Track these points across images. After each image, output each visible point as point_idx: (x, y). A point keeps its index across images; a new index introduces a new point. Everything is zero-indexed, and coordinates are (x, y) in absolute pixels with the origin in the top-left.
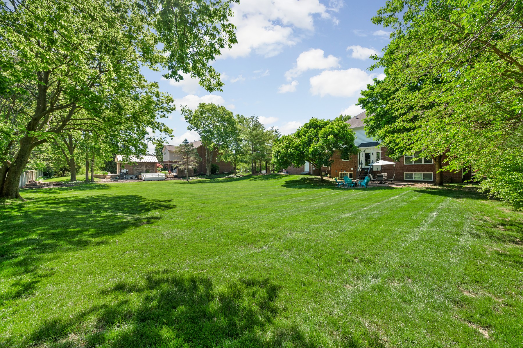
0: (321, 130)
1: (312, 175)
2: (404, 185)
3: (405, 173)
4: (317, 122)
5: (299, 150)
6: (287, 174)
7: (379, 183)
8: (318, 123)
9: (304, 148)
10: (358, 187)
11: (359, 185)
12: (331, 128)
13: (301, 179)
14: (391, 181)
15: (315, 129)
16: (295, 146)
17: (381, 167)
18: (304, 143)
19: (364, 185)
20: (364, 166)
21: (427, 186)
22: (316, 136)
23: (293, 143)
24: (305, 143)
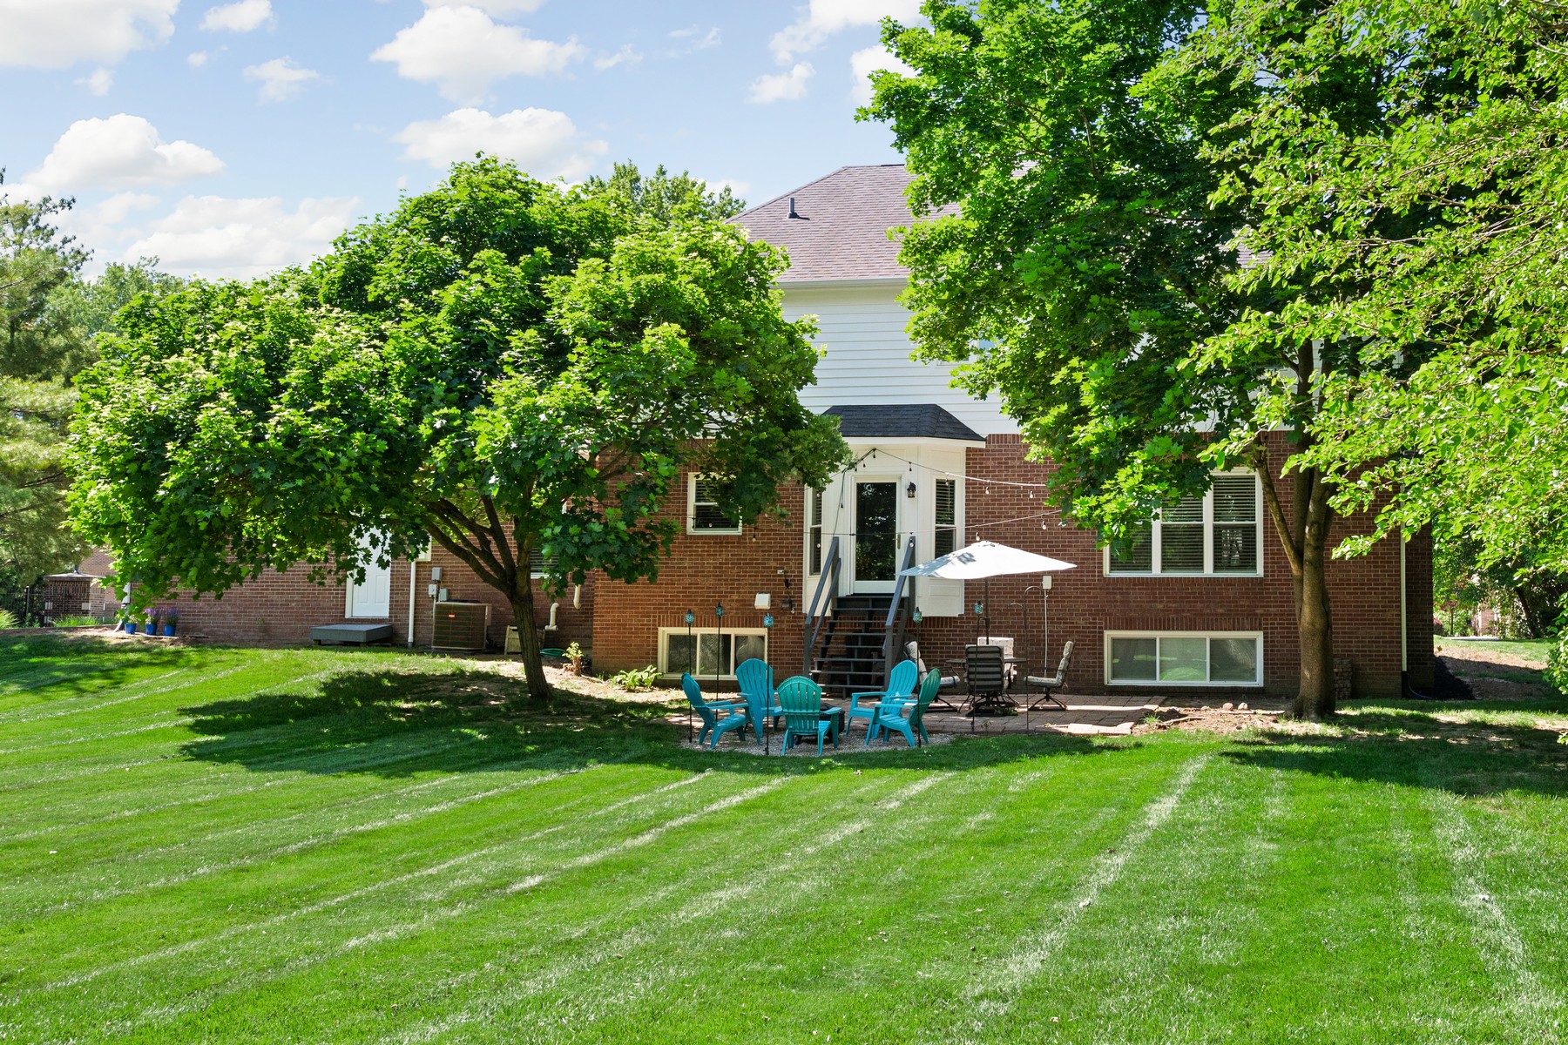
0: (568, 270)
1: (419, 648)
2: (1138, 719)
3: (1109, 635)
4: (526, 196)
5: (372, 423)
6: (167, 643)
7: (977, 711)
8: (536, 212)
9: (416, 416)
10: (862, 747)
11: (862, 733)
12: (655, 267)
13: (331, 687)
14: (1048, 691)
15: (513, 259)
16: (340, 388)
17: (961, 592)
18: (421, 369)
19: (902, 723)
20: (850, 585)
21: (1259, 725)
22: (530, 313)
23: (315, 352)
24: (427, 369)
